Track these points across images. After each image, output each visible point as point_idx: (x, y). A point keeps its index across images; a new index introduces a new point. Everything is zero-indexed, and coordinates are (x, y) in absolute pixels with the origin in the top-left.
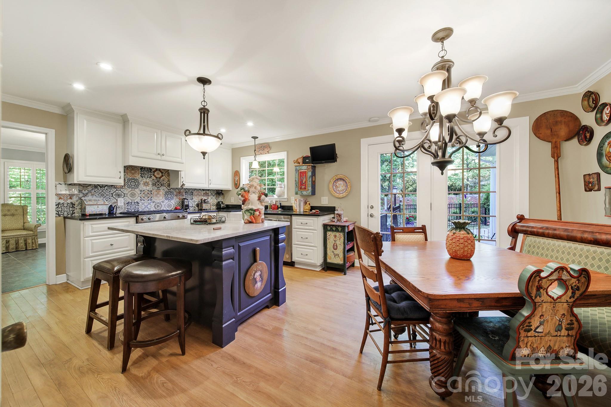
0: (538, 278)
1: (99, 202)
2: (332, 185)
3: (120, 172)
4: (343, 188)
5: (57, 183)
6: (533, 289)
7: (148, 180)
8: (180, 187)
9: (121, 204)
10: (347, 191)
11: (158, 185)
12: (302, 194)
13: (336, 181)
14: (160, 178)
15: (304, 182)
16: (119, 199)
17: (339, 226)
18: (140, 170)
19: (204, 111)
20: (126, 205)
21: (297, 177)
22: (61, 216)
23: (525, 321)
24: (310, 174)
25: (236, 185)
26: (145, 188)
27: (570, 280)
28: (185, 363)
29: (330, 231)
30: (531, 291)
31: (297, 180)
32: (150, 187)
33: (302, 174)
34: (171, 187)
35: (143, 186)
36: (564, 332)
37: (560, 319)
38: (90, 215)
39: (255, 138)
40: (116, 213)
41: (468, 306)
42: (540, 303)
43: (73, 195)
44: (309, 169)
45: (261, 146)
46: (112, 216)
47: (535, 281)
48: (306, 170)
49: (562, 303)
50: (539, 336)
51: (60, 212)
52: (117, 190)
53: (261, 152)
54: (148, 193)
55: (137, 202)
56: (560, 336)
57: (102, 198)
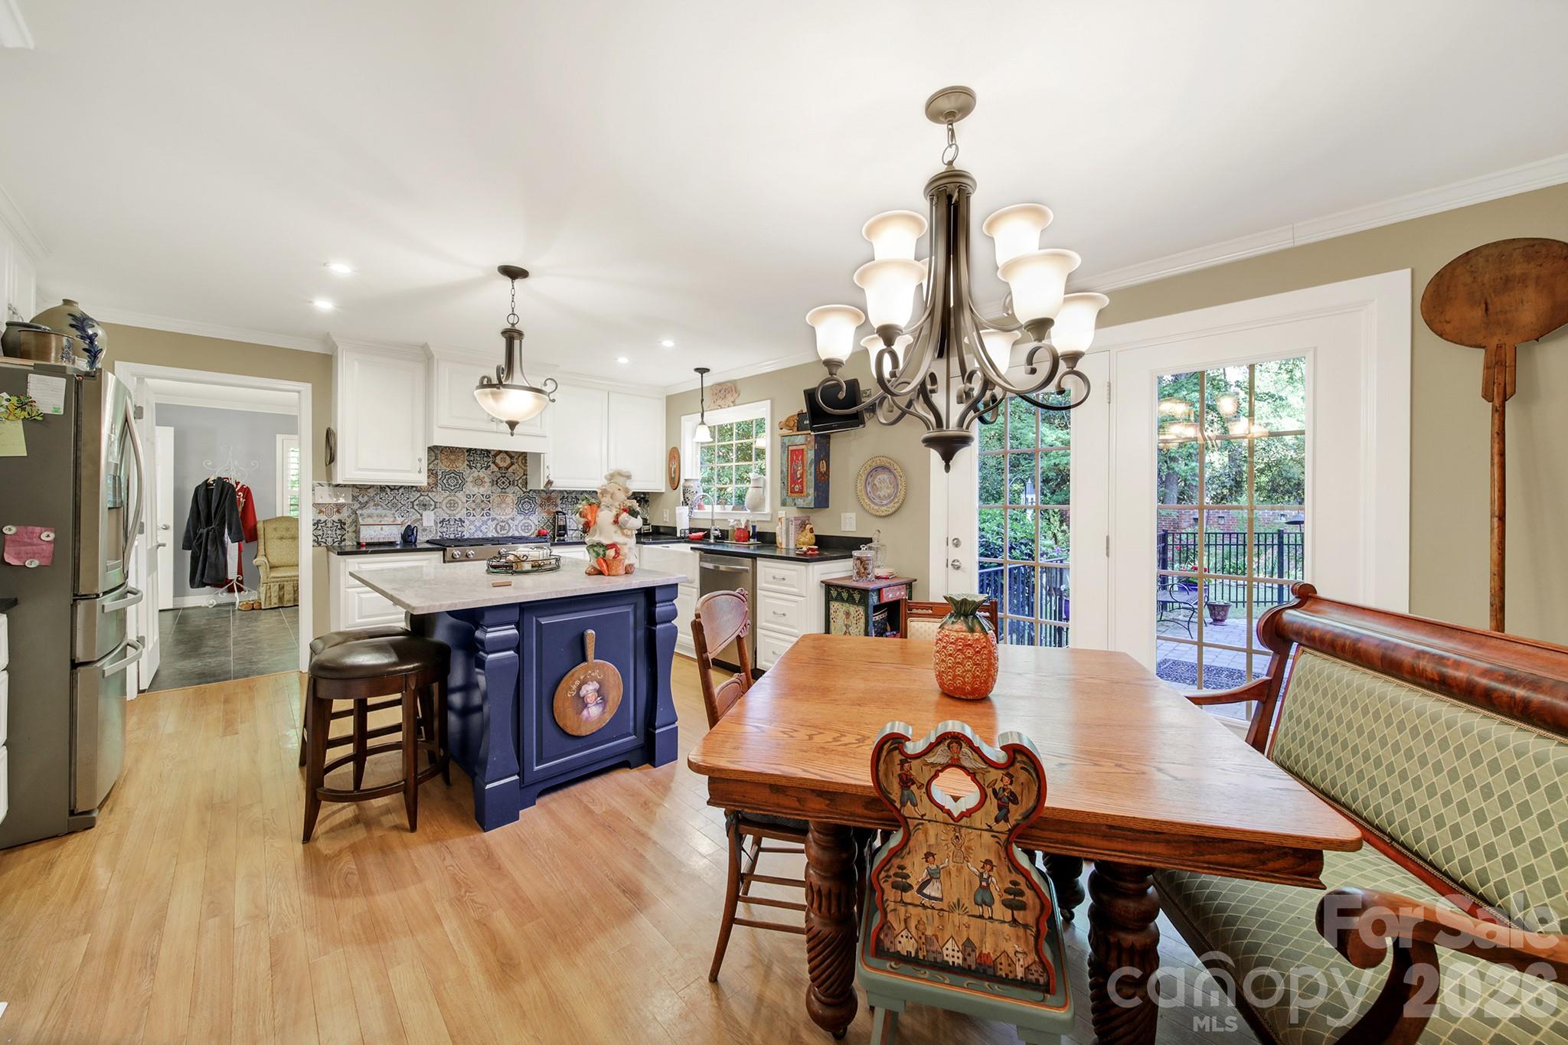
0: (897, 757)
1: (386, 519)
2: (863, 482)
3: (420, 460)
4: (889, 491)
5: (316, 482)
6: (892, 782)
7: (481, 474)
8: (542, 488)
9: (429, 524)
10: (896, 500)
11: (503, 483)
12: (795, 504)
13: (874, 473)
14: (507, 468)
15: (799, 476)
16: (425, 513)
17: (854, 589)
18: (466, 454)
19: (512, 336)
20: (439, 525)
21: (785, 462)
22: (323, 544)
23: (890, 860)
24: (810, 455)
25: (674, 481)
26: (475, 490)
27: (985, 772)
28: (405, 846)
29: (836, 600)
30: (888, 784)
31: (785, 470)
32: (485, 489)
33: (794, 455)
34: (530, 487)
35: (473, 486)
36: (999, 911)
37: (982, 874)
38: (369, 544)
39: (702, 371)
40: (416, 541)
41: (797, 805)
42: (917, 821)
43: (343, 505)
44: (809, 442)
45: (719, 388)
46: (408, 548)
47: (892, 762)
48: (804, 447)
49: (979, 832)
50: (933, 908)
51: (320, 538)
52: (421, 495)
53: (720, 402)
54: (482, 501)
55: (461, 520)
56: (991, 918)
57: (393, 511)
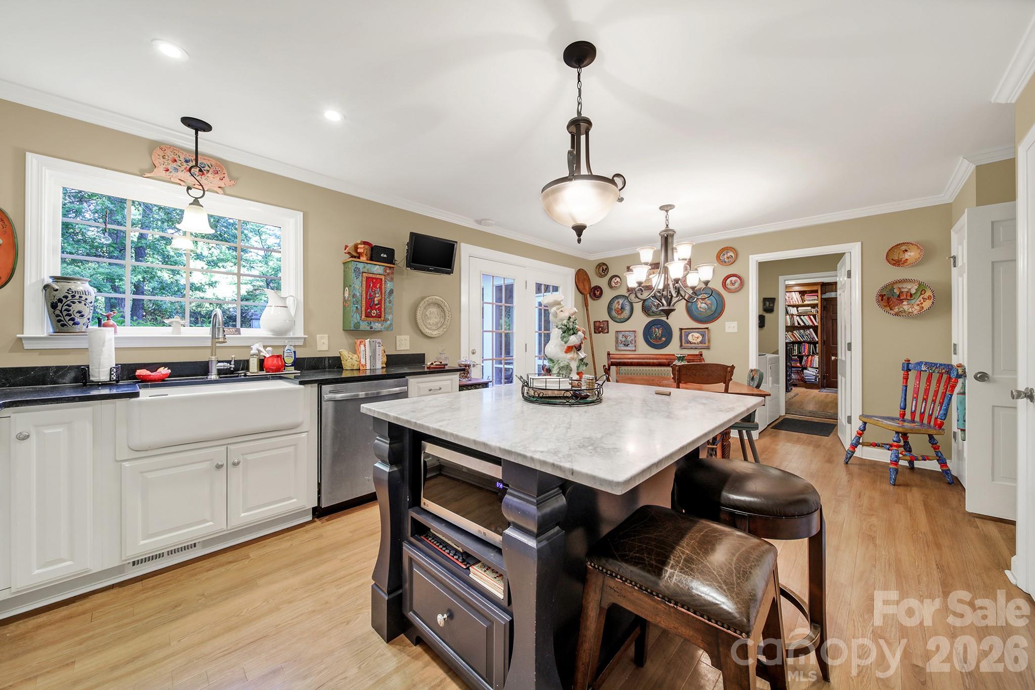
2: (421, 312)
10: (445, 326)
12: (371, 328)
13: (427, 307)
15: (376, 302)
21: (357, 286)
24: (390, 285)
31: (358, 294)
33: (370, 283)
44: (389, 274)
48: (382, 277)
